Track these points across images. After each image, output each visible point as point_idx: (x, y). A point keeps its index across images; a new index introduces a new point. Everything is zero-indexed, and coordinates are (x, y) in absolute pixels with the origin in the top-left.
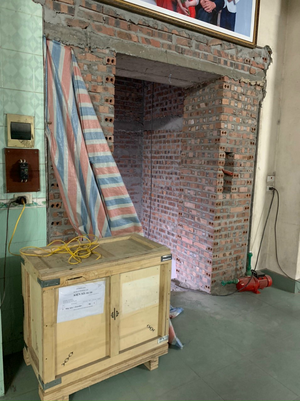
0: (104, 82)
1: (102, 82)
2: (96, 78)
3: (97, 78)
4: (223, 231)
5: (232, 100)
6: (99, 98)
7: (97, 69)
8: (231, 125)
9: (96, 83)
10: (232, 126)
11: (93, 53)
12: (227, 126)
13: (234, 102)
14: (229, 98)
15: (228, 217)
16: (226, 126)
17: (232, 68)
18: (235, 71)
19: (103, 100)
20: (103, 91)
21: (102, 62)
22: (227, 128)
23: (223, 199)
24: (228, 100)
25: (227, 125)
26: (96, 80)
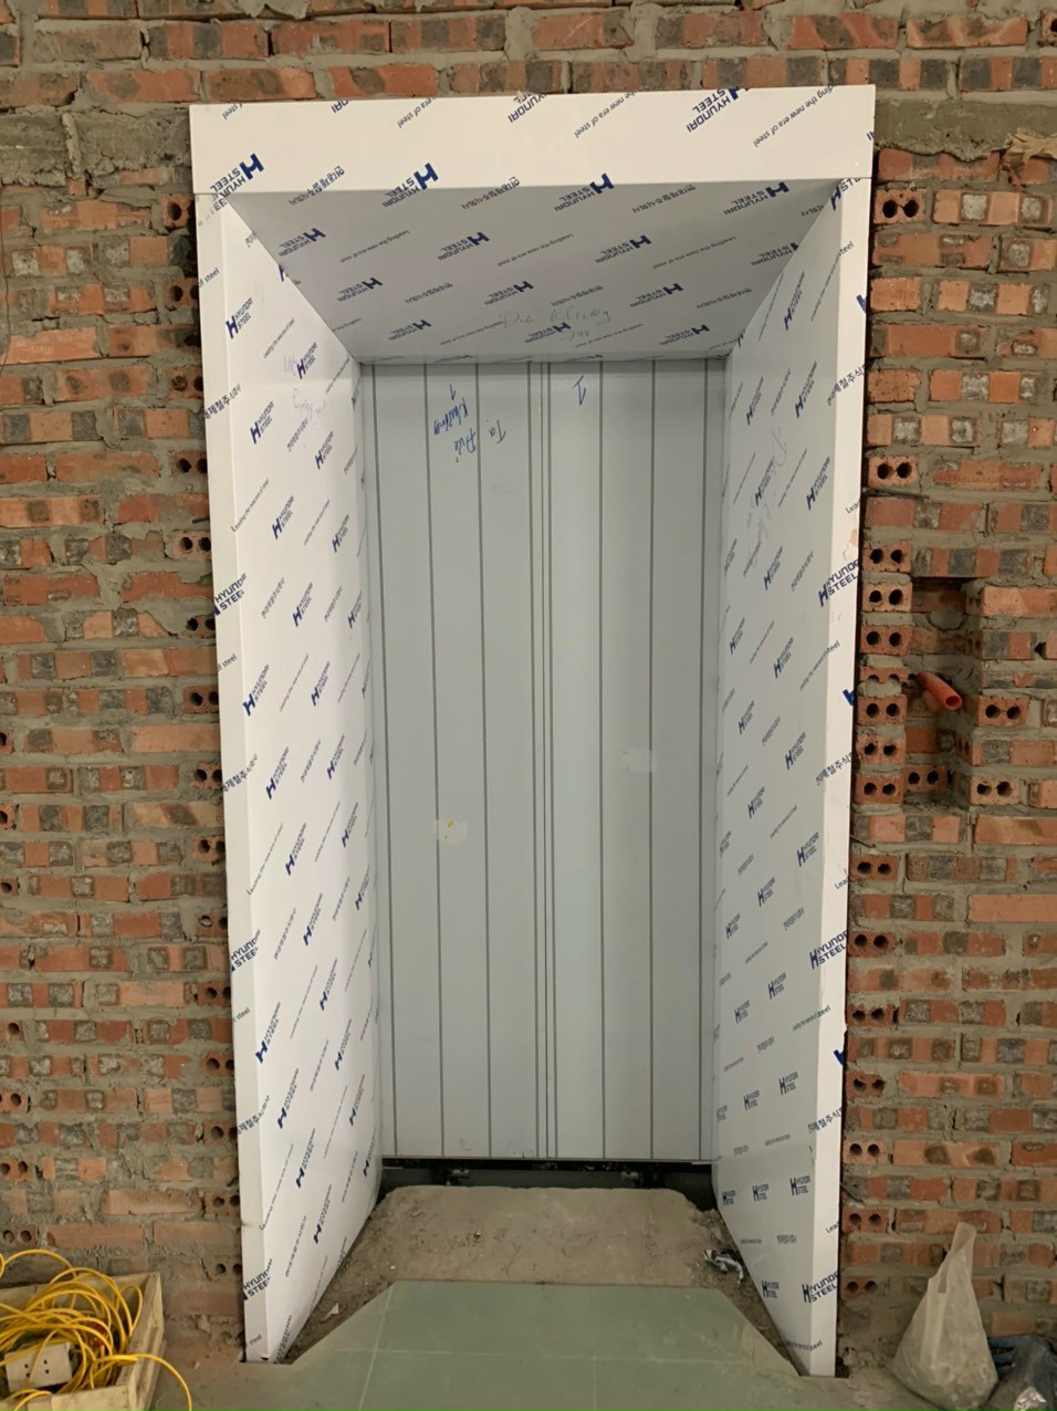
0: (161, 309)
1: (155, 309)
2: (124, 299)
3: (128, 295)
4: (920, 1021)
5: (951, 277)
6: (146, 378)
7: (127, 258)
8: (944, 421)
9: (128, 318)
10: (957, 425)
11: (102, 197)
12: (918, 431)
13: (965, 286)
14: (924, 271)
15: (955, 943)
16: (905, 430)
17: (935, 96)
18: (961, 104)
19: (164, 386)
20: (160, 345)
21: (147, 224)
22: (915, 444)
23: (908, 840)
24: (912, 285)
25: (912, 426)
26: (125, 306)
